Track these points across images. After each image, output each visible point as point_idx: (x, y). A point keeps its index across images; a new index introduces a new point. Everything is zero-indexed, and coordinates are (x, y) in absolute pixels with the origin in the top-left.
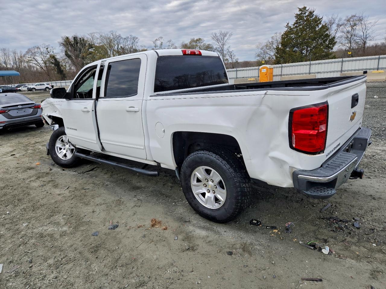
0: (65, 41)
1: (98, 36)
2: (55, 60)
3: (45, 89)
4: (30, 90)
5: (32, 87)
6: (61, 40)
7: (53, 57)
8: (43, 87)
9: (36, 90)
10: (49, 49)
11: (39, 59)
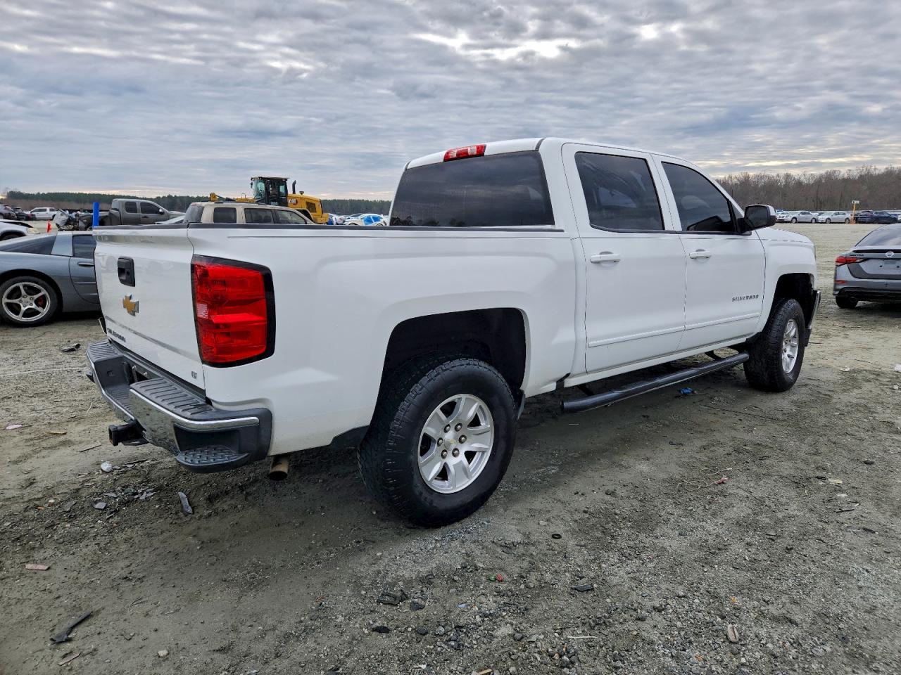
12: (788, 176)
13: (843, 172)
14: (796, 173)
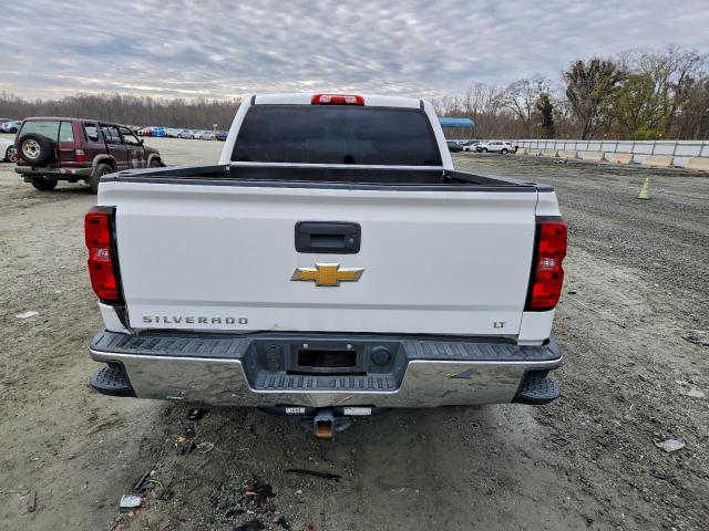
0: (575, 69)
1: (637, 56)
2: (547, 102)
3: (501, 152)
4: (480, 150)
5: (483, 146)
6: (568, 68)
7: (545, 98)
8: (500, 148)
9: (488, 151)
10: (542, 85)
11: (522, 101)
12: (149, 99)
13: (188, 101)
14: (156, 98)
